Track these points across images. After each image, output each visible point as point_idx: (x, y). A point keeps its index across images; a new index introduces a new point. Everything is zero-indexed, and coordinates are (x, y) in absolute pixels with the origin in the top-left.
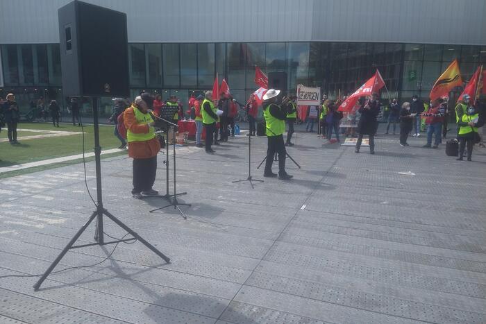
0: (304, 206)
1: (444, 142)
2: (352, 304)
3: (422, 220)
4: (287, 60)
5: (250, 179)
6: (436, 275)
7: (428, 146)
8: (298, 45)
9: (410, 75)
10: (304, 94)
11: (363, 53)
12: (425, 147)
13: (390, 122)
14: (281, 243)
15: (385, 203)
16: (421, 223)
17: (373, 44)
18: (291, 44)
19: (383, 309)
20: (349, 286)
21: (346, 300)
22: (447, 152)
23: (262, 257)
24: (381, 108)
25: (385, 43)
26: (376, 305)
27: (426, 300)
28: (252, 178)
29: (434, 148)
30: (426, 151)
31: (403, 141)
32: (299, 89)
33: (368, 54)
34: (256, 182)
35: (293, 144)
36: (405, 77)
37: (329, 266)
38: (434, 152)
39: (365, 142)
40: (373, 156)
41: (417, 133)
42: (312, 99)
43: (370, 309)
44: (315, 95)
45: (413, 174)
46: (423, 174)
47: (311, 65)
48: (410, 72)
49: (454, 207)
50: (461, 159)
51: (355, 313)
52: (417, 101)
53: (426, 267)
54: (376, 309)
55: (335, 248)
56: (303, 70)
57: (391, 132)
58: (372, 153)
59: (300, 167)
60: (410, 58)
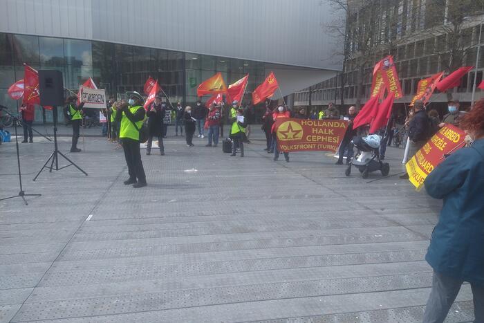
0: (90, 216)
1: (220, 141)
2: (138, 310)
3: (203, 212)
4: (66, 58)
5: (22, 194)
6: (214, 260)
7: (210, 145)
8: (78, 43)
9: (191, 82)
10: (87, 96)
11: (148, 58)
12: (207, 146)
13: (177, 125)
14: (61, 263)
15: (172, 201)
16: (202, 214)
17: (158, 50)
18: (69, 41)
19: (168, 305)
20: (136, 290)
21: (131, 306)
22: (223, 150)
23: (36, 284)
24: (167, 111)
25: (167, 51)
26: (162, 303)
27: (205, 285)
28: (25, 193)
29: (215, 146)
30: (208, 149)
31: (189, 142)
32: (82, 90)
33: (153, 59)
34: (31, 197)
35: (80, 150)
36: (188, 84)
37: (116, 276)
38: (213, 150)
39: (155, 144)
40: (163, 157)
41: (201, 134)
42: (98, 102)
43: (156, 309)
44: (100, 97)
45: (196, 170)
46: (205, 171)
47: (95, 65)
48: (191, 79)
49: (228, 197)
50: (234, 155)
51: (140, 318)
52: (200, 106)
53: (206, 254)
54: (162, 307)
55: (123, 255)
56: (87, 69)
57: (179, 133)
58: (163, 154)
59: (87, 175)
60: (191, 66)
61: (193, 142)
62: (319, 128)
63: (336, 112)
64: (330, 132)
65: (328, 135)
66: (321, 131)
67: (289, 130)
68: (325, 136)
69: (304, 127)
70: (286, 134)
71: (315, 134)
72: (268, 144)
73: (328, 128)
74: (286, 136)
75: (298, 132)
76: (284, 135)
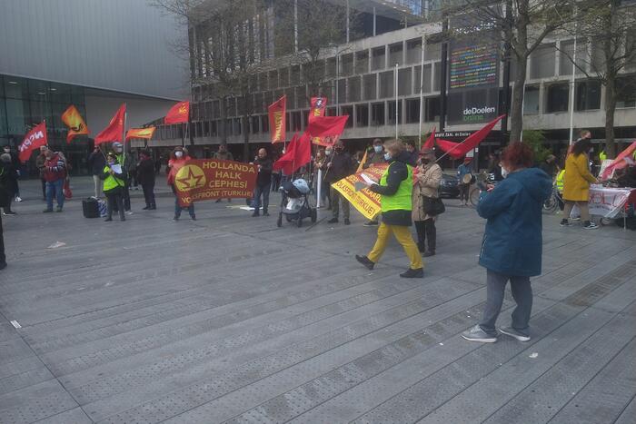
61: (12, 209)
62: (224, 171)
63: (229, 156)
64: (237, 176)
65: (234, 180)
66: (226, 175)
67: (189, 175)
68: (230, 180)
69: (205, 170)
70: (188, 181)
71: (219, 178)
72: (146, 201)
73: (234, 172)
74: (188, 185)
75: (200, 177)
76: (186, 183)
